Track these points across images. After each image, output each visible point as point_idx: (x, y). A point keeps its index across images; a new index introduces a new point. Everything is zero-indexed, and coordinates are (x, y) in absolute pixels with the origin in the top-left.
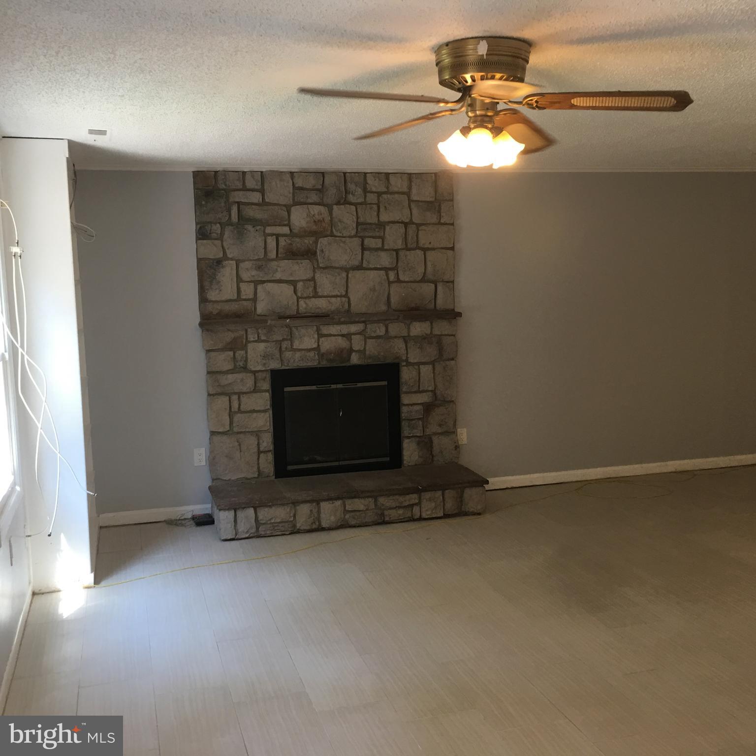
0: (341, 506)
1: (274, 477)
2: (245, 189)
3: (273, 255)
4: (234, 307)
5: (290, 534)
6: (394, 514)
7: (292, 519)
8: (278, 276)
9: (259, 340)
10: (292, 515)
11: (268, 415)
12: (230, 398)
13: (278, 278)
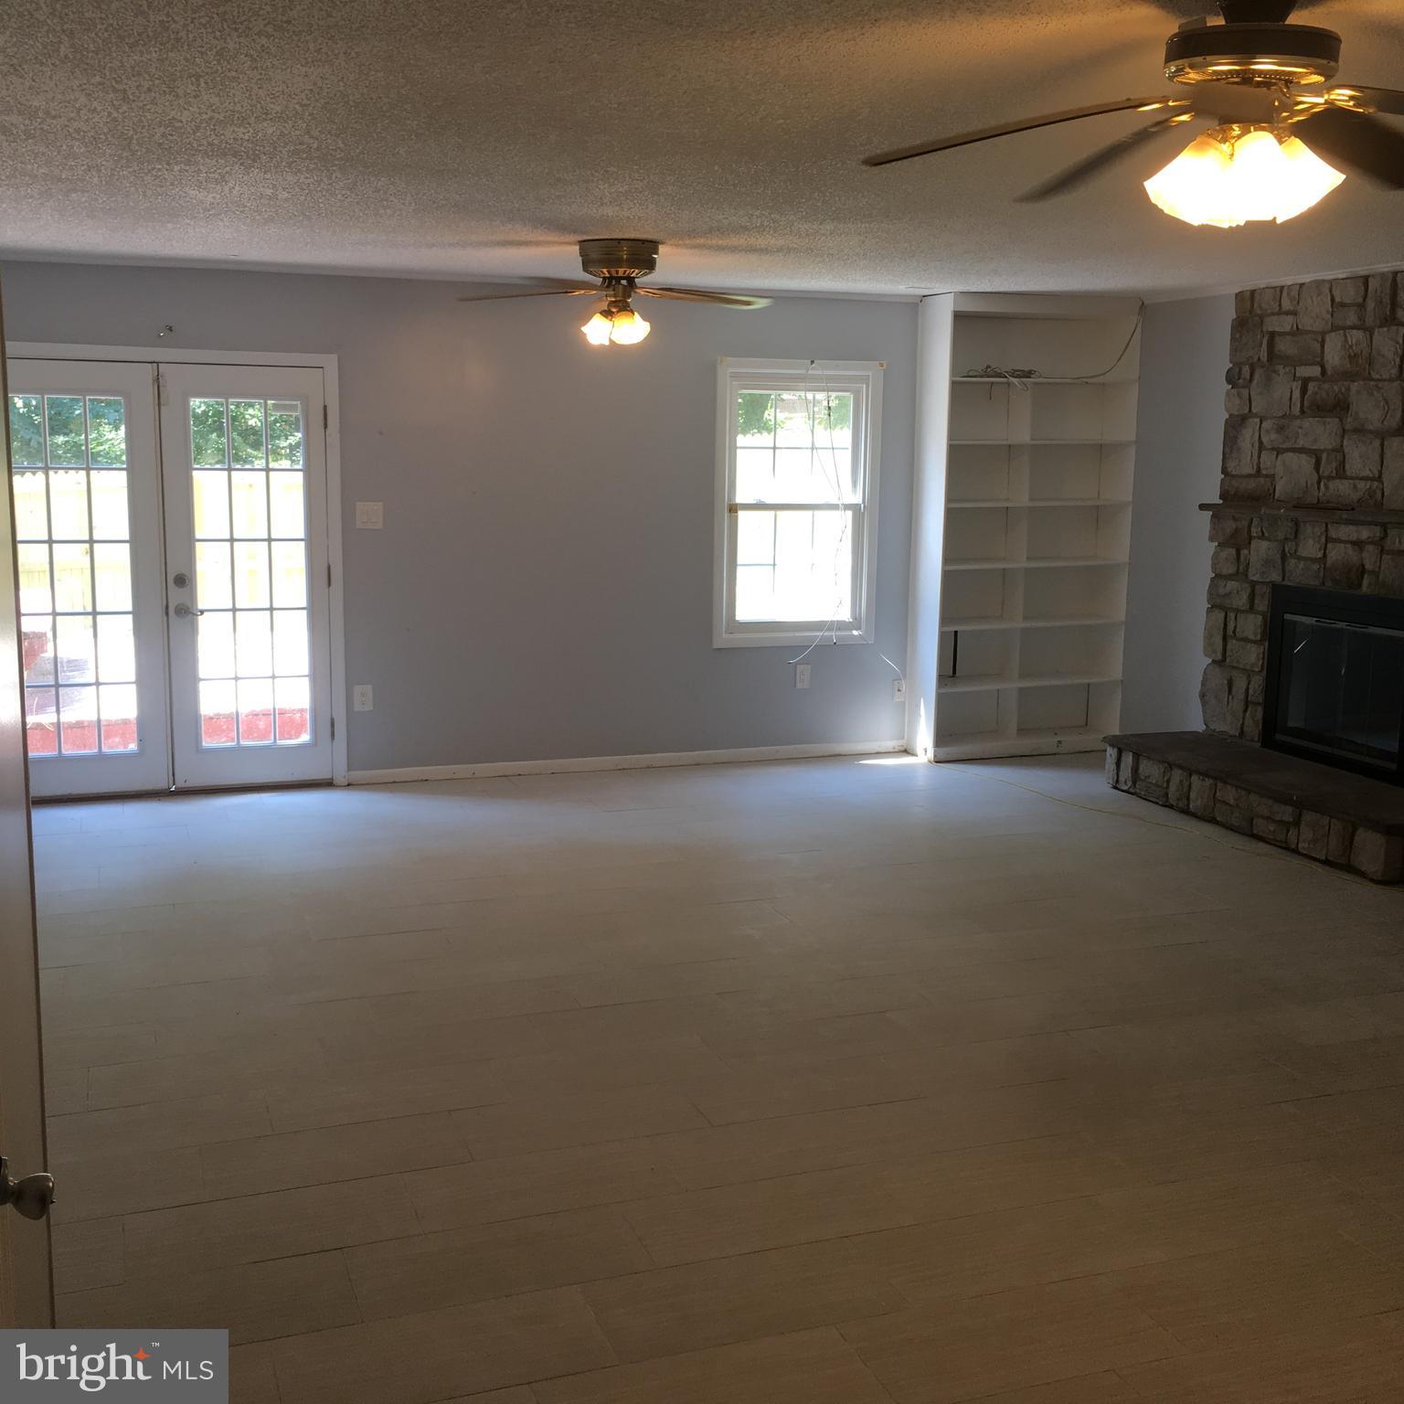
0: (1210, 789)
1: (1259, 744)
2: (1280, 313)
3: (1296, 410)
4: (1251, 485)
5: (1162, 805)
6: (1261, 826)
7: (1165, 785)
8: (1301, 443)
9: (1262, 537)
10: (1165, 779)
11: (1262, 650)
12: (1226, 614)
13: (1301, 446)
